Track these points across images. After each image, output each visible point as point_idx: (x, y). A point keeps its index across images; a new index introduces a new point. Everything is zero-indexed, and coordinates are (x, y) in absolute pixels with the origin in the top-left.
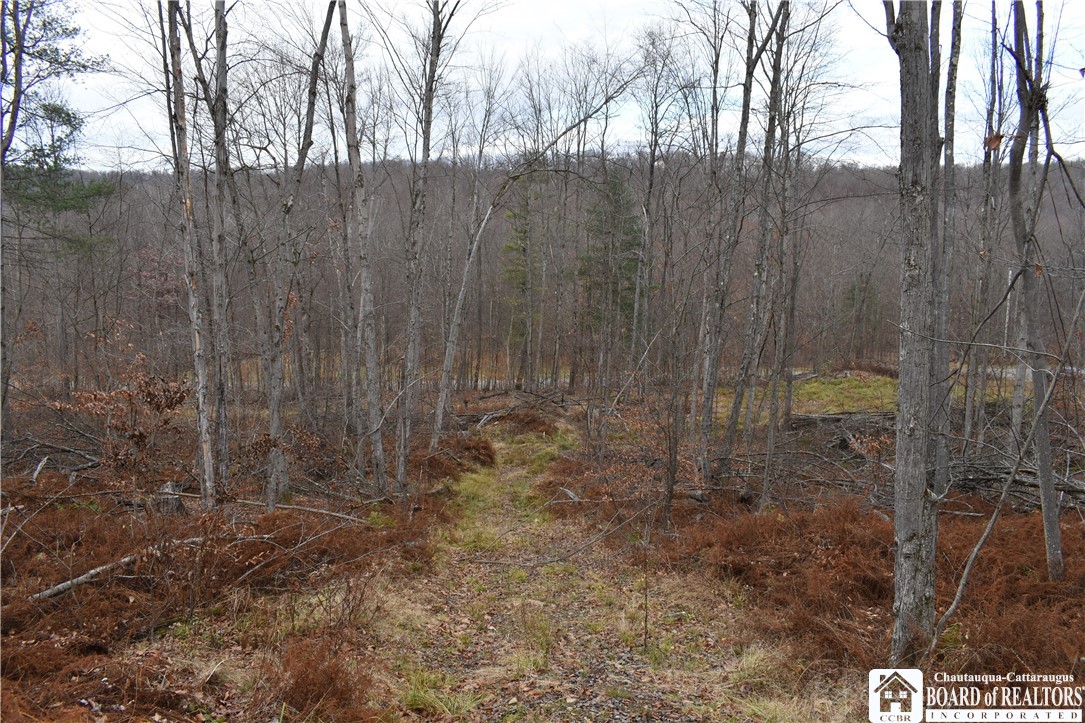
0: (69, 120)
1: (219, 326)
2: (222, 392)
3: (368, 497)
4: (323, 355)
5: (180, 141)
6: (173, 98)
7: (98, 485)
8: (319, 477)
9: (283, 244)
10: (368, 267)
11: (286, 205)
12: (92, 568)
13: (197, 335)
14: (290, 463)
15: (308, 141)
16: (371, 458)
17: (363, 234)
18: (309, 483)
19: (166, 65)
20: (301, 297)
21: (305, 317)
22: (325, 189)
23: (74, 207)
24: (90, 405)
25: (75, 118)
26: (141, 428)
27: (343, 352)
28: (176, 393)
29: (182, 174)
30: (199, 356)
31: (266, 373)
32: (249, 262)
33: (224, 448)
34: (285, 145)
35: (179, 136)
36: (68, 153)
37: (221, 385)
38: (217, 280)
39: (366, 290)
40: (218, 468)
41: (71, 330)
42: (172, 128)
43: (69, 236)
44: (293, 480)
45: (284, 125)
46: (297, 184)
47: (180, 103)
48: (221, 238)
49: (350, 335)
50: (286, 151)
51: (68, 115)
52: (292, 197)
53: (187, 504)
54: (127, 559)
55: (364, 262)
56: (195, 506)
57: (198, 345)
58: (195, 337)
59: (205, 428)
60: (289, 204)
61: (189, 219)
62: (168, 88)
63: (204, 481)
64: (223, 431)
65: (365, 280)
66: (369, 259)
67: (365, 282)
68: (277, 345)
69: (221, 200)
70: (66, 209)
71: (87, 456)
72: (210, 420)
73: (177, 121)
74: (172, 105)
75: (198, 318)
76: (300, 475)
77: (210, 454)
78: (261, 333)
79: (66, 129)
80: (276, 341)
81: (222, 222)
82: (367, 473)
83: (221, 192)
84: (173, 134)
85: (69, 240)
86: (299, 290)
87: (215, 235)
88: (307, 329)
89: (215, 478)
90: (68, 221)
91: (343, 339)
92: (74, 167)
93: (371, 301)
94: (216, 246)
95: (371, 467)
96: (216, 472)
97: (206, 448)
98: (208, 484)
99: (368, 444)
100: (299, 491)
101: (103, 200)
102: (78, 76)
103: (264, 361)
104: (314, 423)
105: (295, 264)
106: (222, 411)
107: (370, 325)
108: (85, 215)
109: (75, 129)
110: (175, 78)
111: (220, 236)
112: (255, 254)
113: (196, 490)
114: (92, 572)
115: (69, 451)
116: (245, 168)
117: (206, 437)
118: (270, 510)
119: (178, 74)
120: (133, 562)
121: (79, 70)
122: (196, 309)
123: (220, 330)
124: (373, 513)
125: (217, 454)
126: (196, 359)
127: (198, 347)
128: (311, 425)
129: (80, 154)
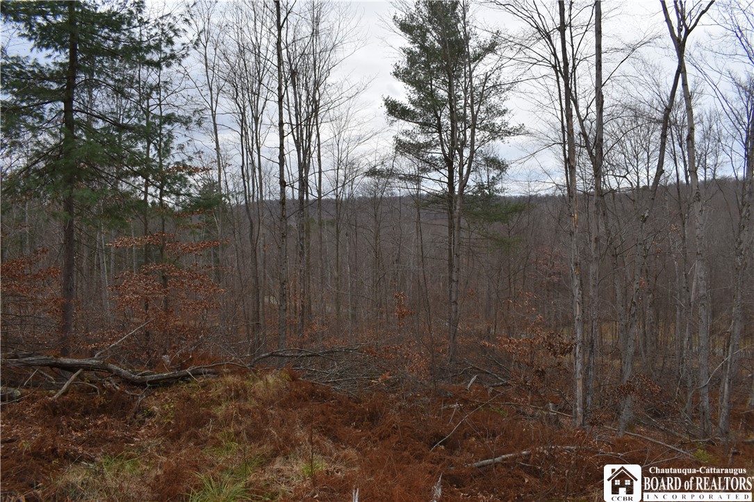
0: (500, 166)
1: (593, 300)
2: (593, 346)
3: (694, 437)
4: (661, 324)
5: (571, 176)
6: (567, 147)
7: (505, 398)
8: (656, 415)
9: (640, 244)
10: (703, 260)
11: (643, 216)
12: (504, 454)
13: (578, 305)
14: (635, 402)
15: (660, 170)
16: (698, 406)
17: (700, 236)
18: (647, 418)
19: (563, 127)
20: (648, 281)
21: (651, 296)
22: (667, 203)
23: (500, 220)
24: (506, 345)
25: (503, 164)
26: (543, 367)
27: (678, 323)
28: (567, 345)
29: (572, 197)
30: (578, 320)
31: (621, 335)
32: (613, 256)
33: (592, 385)
34: (637, 173)
35: (570, 172)
36: (498, 186)
37: (592, 341)
38: (593, 268)
39: (701, 278)
40: (586, 399)
41: (494, 296)
42: (566, 168)
43: (496, 237)
44: (636, 415)
45: (637, 159)
46: (652, 201)
47: (572, 151)
48: (597, 240)
49: (684, 311)
50: (638, 178)
51: (499, 163)
52: (648, 211)
53: (561, 420)
54: (524, 452)
55: (700, 257)
56: (566, 422)
57: (578, 312)
58: (576, 306)
59: (579, 369)
60: (646, 215)
61: (576, 227)
62: (564, 142)
63: (576, 407)
64: (591, 373)
65: (699, 270)
66: (704, 254)
67: (700, 272)
68: (633, 316)
69: (598, 214)
70: (495, 220)
71: (499, 378)
72: (583, 364)
73: (569, 163)
74: (567, 152)
75: (579, 294)
76: (641, 411)
77: (581, 388)
78: (620, 306)
79: (497, 172)
80: (632, 312)
81: (598, 228)
82: (693, 418)
83: (598, 208)
84: (567, 171)
85: (497, 240)
86: (647, 276)
87: (593, 239)
88: (652, 304)
89: (583, 406)
90: (497, 228)
91: (678, 313)
92: (502, 195)
93: (704, 287)
94: (593, 245)
95: (697, 413)
96: (585, 402)
97: (579, 383)
98: (578, 409)
99: (697, 395)
100: (639, 424)
101: (517, 214)
102: (506, 139)
103: (620, 326)
104: (654, 374)
105: (645, 257)
106: (591, 359)
107: (703, 304)
108: (506, 224)
109: (503, 171)
110: (569, 135)
111: (596, 239)
112: (617, 250)
113: (570, 412)
114: (503, 456)
115: (489, 373)
116: (612, 191)
117: (579, 376)
118: (621, 435)
119: (571, 132)
120: (529, 455)
121: (506, 135)
122: (578, 288)
123: (593, 303)
124: (699, 450)
125: (586, 389)
126: (576, 321)
127: (578, 314)
128: (651, 375)
129: (505, 186)
